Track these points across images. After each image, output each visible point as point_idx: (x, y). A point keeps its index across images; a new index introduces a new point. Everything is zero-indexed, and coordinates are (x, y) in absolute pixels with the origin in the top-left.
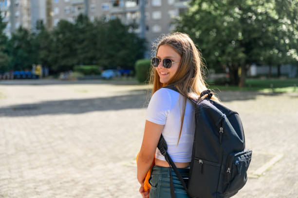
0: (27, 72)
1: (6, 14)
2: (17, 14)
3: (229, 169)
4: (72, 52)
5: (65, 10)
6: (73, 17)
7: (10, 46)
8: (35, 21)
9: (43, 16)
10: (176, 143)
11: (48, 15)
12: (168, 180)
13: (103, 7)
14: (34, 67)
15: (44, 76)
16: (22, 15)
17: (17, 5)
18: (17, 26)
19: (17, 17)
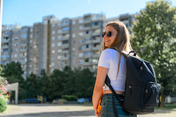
0: (34, 99)
1: (24, 66)
2: (31, 66)
3: (147, 90)
4: (61, 88)
5: (58, 64)
6: (62, 68)
7: (25, 84)
8: (40, 71)
9: (45, 67)
10: (115, 79)
11: (48, 67)
12: (111, 100)
13: (79, 62)
14: (38, 96)
15: (44, 102)
16: (33, 67)
17: (31, 61)
18: (30, 73)
19: (30, 68)
